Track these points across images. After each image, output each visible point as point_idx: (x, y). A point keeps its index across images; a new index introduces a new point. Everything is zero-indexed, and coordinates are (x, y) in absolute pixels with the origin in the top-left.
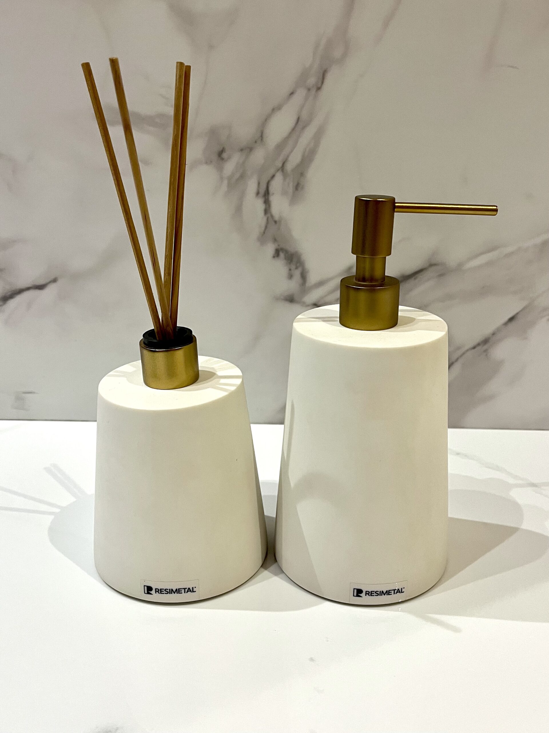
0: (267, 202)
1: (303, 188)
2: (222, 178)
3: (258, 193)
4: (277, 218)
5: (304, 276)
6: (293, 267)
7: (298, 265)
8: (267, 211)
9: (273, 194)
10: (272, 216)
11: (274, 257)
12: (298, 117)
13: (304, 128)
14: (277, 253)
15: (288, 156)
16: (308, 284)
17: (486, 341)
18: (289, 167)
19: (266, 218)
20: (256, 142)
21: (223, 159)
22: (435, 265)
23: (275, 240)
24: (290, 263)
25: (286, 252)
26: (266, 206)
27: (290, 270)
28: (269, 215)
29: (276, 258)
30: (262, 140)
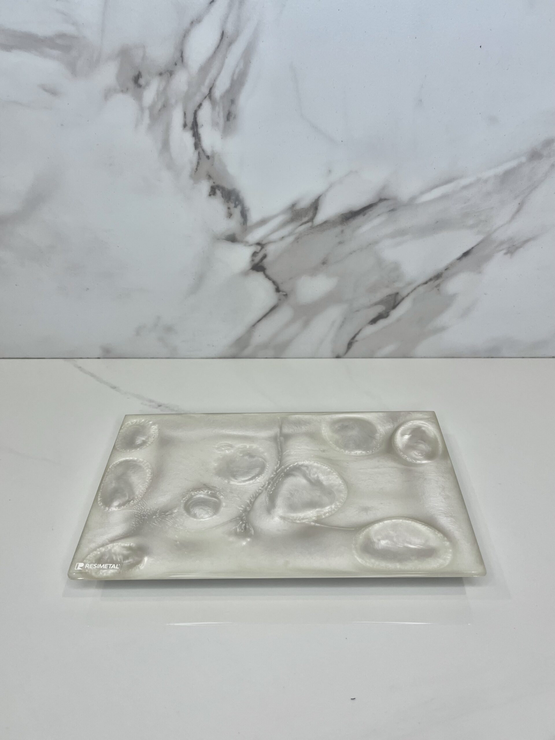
0: (196, 135)
1: (235, 118)
2: (142, 109)
3: (185, 125)
4: (209, 152)
5: (244, 215)
6: (232, 205)
7: (237, 203)
8: (197, 145)
9: (202, 125)
10: (203, 151)
11: (210, 195)
12: (222, 32)
13: (230, 44)
14: (213, 191)
15: (215, 80)
16: (249, 224)
17: (438, 276)
18: (218, 93)
19: (197, 152)
20: (176, 64)
21: (140, 86)
22: (385, 199)
23: (210, 177)
24: (228, 202)
25: (223, 189)
26: (195, 139)
27: (229, 208)
28: (200, 150)
29: (212, 196)
30: (182, 61)
